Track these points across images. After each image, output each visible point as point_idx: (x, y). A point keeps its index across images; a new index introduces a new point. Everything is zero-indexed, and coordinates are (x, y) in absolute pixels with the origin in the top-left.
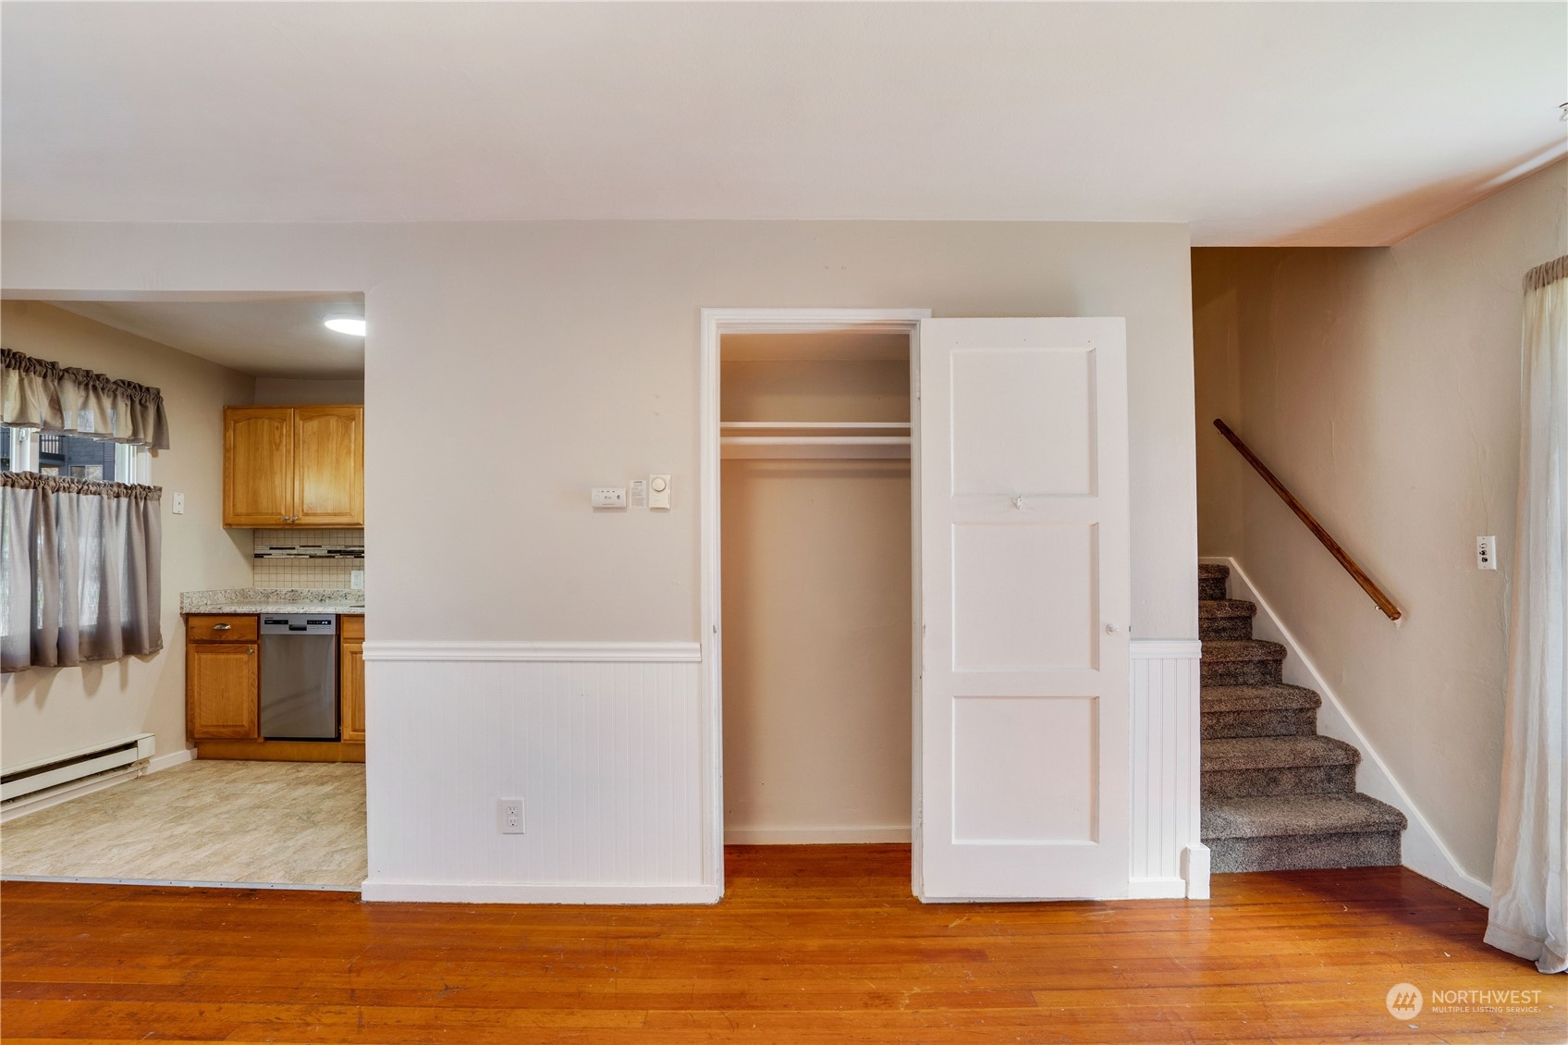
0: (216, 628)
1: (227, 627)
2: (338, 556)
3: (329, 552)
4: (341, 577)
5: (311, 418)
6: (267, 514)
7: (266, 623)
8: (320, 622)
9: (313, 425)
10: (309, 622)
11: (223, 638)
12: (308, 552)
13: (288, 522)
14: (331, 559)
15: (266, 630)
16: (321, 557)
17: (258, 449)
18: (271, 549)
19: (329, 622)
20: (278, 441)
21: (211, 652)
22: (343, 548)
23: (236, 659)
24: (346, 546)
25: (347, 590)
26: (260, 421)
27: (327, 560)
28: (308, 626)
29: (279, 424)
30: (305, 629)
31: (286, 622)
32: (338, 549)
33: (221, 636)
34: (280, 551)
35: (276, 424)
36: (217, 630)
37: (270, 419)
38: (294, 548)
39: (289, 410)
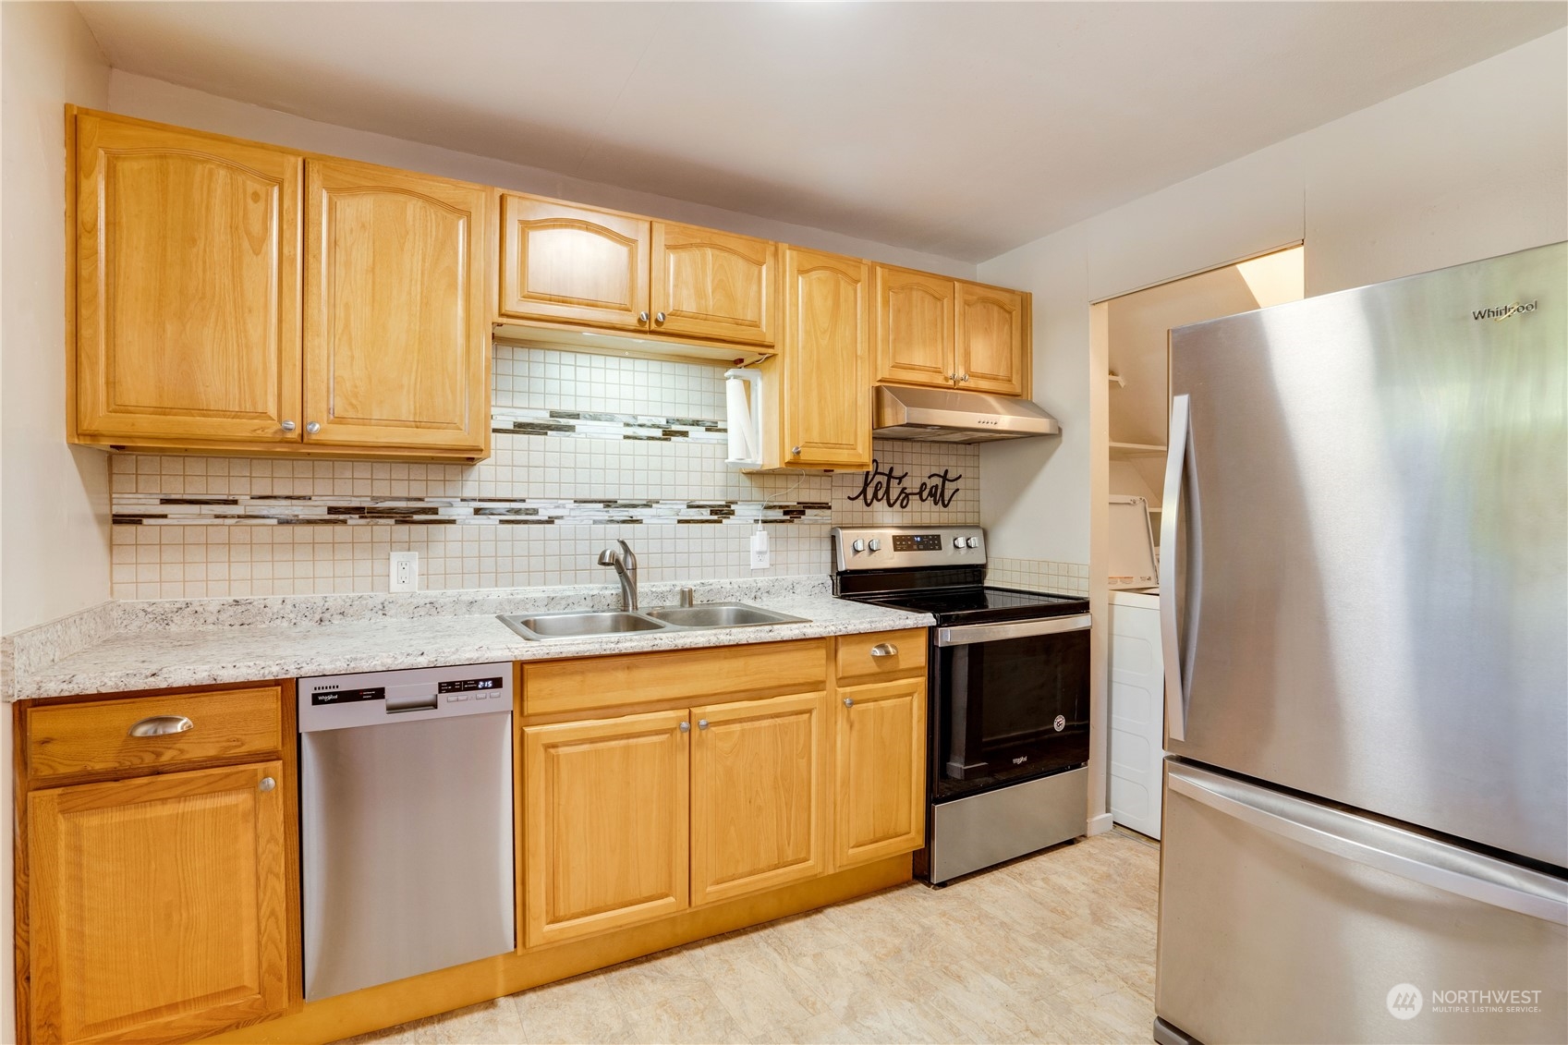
0: (140, 731)
1: (179, 728)
2: (354, 520)
3: (331, 510)
4: (364, 567)
5: (353, 190)
6: (224, 413)
7: (316, 700)
8: (470, 686)
9: (356, 209)
10: (448, 687)
11: (167, 756)
12: (272, 512)
13: (289, 436)
14: (338, 528)
15: (314, 719)
16: (309, 522)
17: (194, 241)
18: (165, 502)
19: (497, 683)
20: (256, 228)
21: (123, 804)
22: (367, 503)
23: (215, 812)
24: (374, 499)
25: (381, 596)
26: (199, 170)
27: (328, 528)
28: (443, 698)
29: (257, 187)
30: (434, 705)
31: (379, 693)
32: (355, 503)
33: (158, 755)
34: (195, 508)
35: (252, 186)
36: (146, 738)
37: (233, 168)
38: (235, 502)
39: (292, 159)
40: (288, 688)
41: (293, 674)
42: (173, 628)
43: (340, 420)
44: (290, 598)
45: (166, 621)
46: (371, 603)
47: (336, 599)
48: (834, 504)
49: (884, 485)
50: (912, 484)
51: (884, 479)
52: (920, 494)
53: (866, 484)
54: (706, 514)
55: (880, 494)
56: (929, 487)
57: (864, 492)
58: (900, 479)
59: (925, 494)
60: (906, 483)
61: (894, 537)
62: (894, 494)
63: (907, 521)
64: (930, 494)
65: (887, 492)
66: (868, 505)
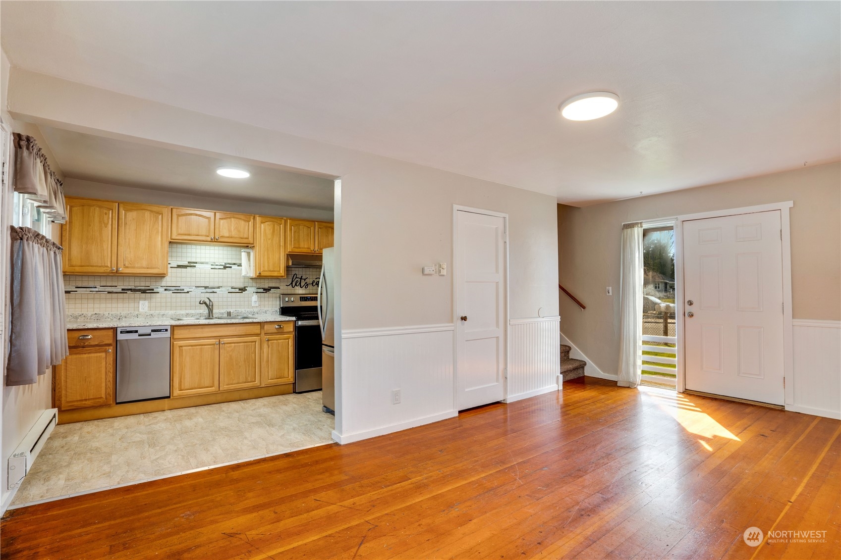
0: (81, 338)
1: (89, 337)
2: (129, 292)
3: (123, 290)
4: (132, 305)
5: (131, 210)
6: (97, 266)
7: (121, 332)
8: (160, 331)
9: (132, 215)
10: (153, 331)
11: (86, 344)
12: (106, 290)
13: (114, 271)
14: (125, 294)
15: (121, 337)
16: (116, 293)
17: (90, 225)
18: (76, 287)
19: (166, 330)
20: (106, 221)
21: (76, 354)
22: (133, 288)
23: (97, 357)
24: (135, 286)
25: (137, 313)
26: (92, 208)
27: (122, 294)
28: (152, 333)
29: (106, 211)
30: (150, 335)
31: (136, 332)
32: (130, 288)
33: (85, 343)
34: (85, 289)
35: (105, 211)
36: (81, 339)
37: (100, 207)
38: (96, 287)
39: (115, 204)
40: (115, 329)
41: (116, 326)
42: (79, 320)
43: (127, 267)
44: (111, 313)
45: (77, 318)
46: (134, 314)
47: (124, 313)
48: (281, 287)
49: (299, 281)
50: (309, 281)
51: (299, 280)
52: (312, 284)
53: (292, 281)
54: (237, 290)
55: (298, 284)
56: (316, 281)
57: (292, 283)
58: (305, 279)
59: (314, 284)
60: (307, 280)
61: (300, 297)
62: (303, 284)
63: (307, 292)
64: (316, 284)
65: (300, 283)
66: (293, 287)
